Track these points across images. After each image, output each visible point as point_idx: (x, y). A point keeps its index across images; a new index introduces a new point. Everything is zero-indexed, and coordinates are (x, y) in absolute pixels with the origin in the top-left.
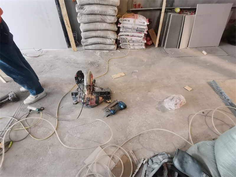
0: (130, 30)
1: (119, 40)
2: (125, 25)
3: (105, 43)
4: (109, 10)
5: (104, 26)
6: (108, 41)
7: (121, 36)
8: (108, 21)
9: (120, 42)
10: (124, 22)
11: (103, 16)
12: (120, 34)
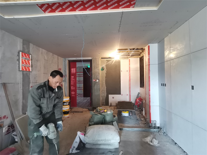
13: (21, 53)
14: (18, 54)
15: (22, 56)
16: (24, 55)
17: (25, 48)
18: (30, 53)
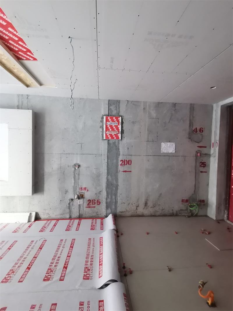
13: (105, 117)
14: (101, 120)
15: (107, 120)
16: (110, 120)
17: (112, 109)
18: (120, 115)
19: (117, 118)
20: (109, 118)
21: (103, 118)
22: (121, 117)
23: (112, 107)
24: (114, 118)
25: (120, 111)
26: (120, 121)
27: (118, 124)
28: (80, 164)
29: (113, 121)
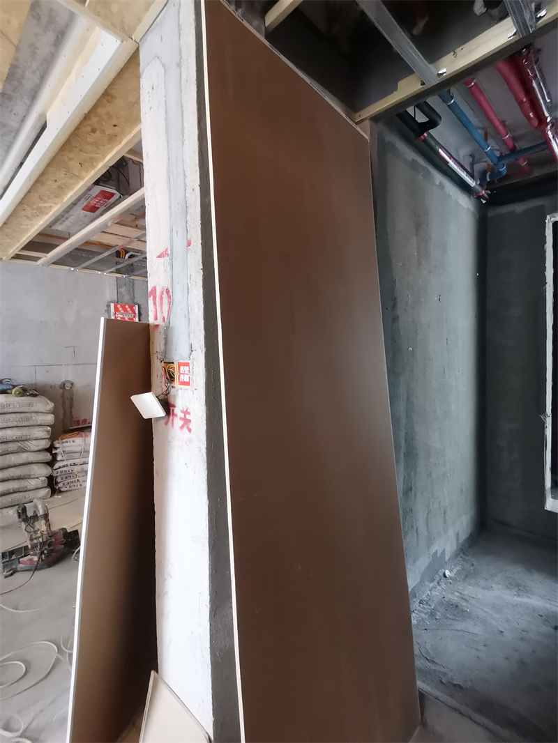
0: (79, 454)
1: (57, 477)
2: (67, 449)
3: (25, 489)
4: (37, 432)
5: (24, 457)
6: (32, 483)
7: (60, 468)
8: (33, 448)
9: (59, 480)
10: (65, 444)
11: (22, 443)
12: (56, 466)
13: (112, 305)
14: (106, 309)
15: (116, 310)
16: (121, 309)
17: (123, 293)
18: (136, 301)
19: (131, 308)
20: (119, 306)
21: (108, 306)
22: (137, 306)
23: (123, 290)
24: (127, 307)
25: (136, 296)
26: (137, 312)
27: (134, 317)
28: (73, 381)
29: (125, 310)
